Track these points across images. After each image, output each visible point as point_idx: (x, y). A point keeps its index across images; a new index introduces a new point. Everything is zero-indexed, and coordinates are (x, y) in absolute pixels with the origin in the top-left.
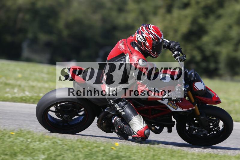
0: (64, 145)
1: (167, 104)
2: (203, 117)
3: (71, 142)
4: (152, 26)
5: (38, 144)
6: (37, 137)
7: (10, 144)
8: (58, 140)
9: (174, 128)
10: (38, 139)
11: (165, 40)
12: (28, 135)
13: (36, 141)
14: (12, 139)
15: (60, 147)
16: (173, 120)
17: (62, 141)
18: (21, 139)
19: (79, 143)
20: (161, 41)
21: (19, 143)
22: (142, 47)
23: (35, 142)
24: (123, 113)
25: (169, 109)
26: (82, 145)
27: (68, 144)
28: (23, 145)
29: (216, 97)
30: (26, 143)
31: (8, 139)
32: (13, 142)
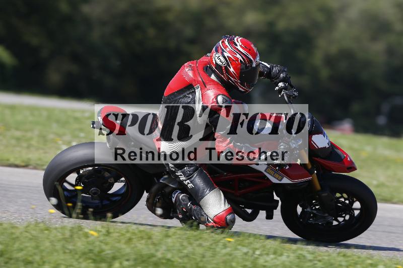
0: (316, 260)
1: (265, 171)
2: (326, 194)
3: (329, 255)
4: (239, 40)
5: (272, 259)
6: (270, 248)
7: (225, 258)
8: (307, 252)
9: (277, 213)
10: (272, 250)
11: (263, 63)
12: (256, 244)
13: (270, 253)
14: (228, 250)
15: (309, 264)
16: (276, 198)
17: (312, 254)
18: (245, 250)
19: (342, 258)
20: (254, 65)
21: (241, 256)
22: (223, 74)
23: (268, 254)
24: (190, 185)
25: (268, 179)
26: (346, 261)
27: (323, 259)
28: (247, 260)
29: (349, 159)
30: (252, 256)
31: (222, 249)
32: (230, 255)
